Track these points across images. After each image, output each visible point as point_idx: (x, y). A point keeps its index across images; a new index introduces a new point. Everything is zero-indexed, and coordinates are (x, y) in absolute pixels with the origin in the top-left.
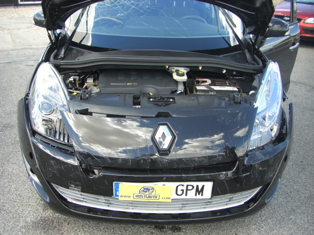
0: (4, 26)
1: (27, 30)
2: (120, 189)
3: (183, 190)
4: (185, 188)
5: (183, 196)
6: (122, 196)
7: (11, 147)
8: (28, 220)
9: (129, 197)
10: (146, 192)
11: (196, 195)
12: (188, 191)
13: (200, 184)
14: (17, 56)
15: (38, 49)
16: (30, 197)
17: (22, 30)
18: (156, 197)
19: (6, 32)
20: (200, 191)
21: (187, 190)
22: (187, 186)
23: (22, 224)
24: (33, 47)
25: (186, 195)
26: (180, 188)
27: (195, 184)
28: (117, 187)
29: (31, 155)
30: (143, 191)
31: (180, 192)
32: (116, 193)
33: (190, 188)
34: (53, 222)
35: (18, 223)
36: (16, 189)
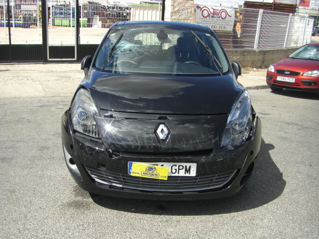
0: (35, 79)
1: (56, 82)
2: (132, 168)
3: (176, 170)
4: (177, 168)
5: (176, 174)
6: (133, 173)
7: (48, 160)
8: (64, 201)
9: (138, 173)
10: (150, 170)
11: (185, 174)
12: (180, 171)
13: (188, 165)
14: (48, 101)
15: (65, 97)
16: (65, 189)
17: (51, 82)
18: (157, 175)
19: (38, 83)
20: (188, 170)
21: (179, 169)
22: (179, 166)
23: (59, 203)
24: (62, 95)
25: (178, 173)
26: (174, 168)
27: (184, 164)
28: (131, 166)
29: (72, 147)
30: (149, 170)
31: (174, 171)
32: (130, 171)
33: (181, 168)
34: (82, 203)
35: (56, 203)
36: (54, 185)
